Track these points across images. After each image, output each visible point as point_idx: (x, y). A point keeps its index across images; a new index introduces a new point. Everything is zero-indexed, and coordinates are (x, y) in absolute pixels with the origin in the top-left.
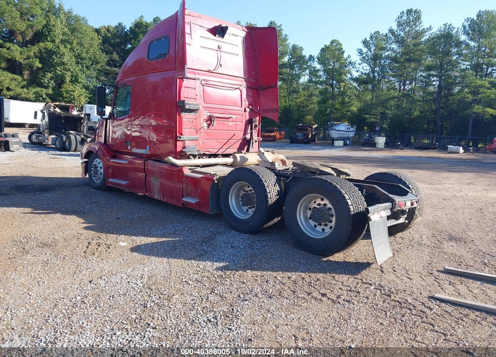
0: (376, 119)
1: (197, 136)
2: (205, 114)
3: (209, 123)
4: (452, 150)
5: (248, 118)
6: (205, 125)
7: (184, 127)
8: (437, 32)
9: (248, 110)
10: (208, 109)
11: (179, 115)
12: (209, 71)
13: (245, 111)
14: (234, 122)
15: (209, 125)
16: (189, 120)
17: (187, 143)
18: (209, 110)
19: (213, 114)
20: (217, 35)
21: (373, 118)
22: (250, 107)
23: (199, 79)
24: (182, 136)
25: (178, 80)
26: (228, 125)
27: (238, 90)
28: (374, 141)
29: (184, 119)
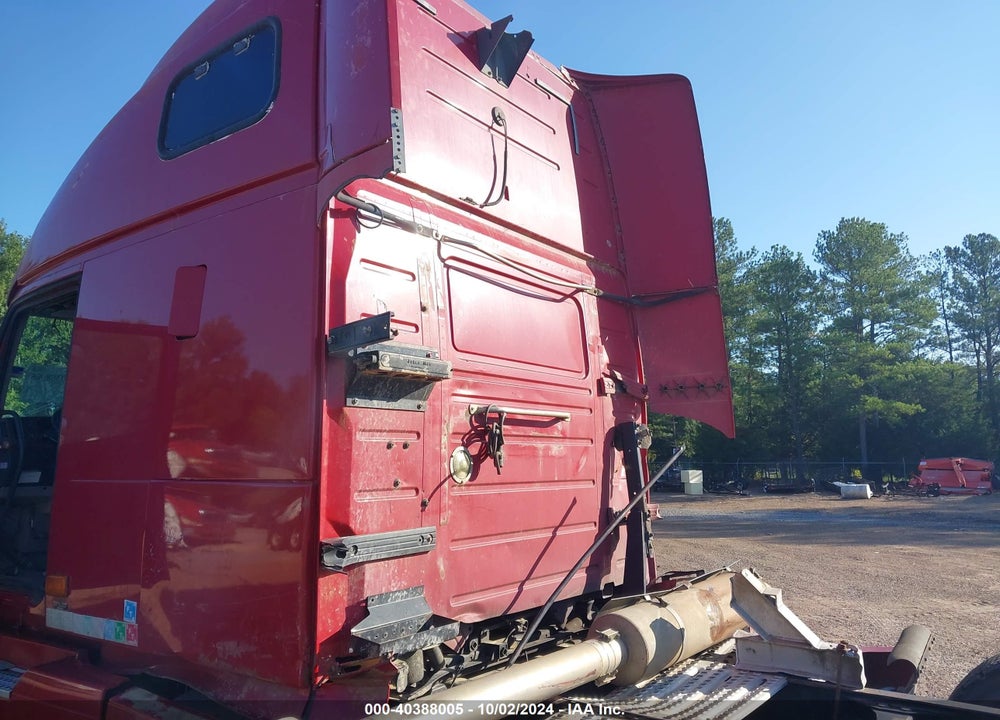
0: (667, 431)
1: (426, 530)
2: (458, 406)
3: (474, 450)
4: (851, 492)
5: (610, 421)
6: (460, 458)
7: (359, 480)
8: (762, 262)
9: (610, 388)
10: (471, 380)
11: (337, 414)
12: (466, 205)
13: (601, 391)
14: (568, 443)
15: (476, 463)
16: (385, 439)
17: (374, 579)
18: (474, 386)
19: (494, 405)
20: (487, 68)
21: (664, 431)
22: (619, 376)
23: (428, 232)
24: (347, 540)
25: (330, 222)
26: (547, 456)
27: (569, 300)
28: (680, 478)
29: (360, 437)
